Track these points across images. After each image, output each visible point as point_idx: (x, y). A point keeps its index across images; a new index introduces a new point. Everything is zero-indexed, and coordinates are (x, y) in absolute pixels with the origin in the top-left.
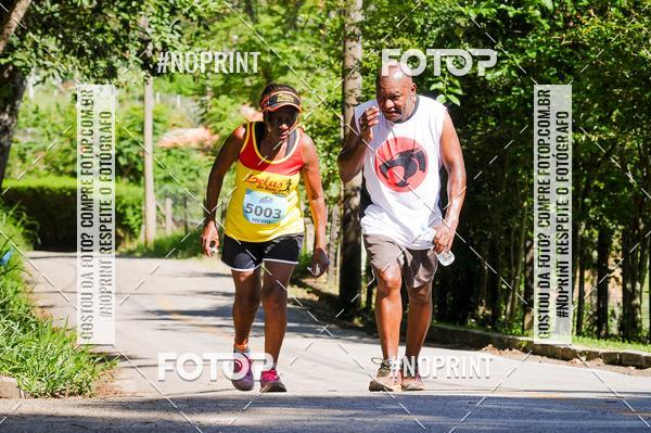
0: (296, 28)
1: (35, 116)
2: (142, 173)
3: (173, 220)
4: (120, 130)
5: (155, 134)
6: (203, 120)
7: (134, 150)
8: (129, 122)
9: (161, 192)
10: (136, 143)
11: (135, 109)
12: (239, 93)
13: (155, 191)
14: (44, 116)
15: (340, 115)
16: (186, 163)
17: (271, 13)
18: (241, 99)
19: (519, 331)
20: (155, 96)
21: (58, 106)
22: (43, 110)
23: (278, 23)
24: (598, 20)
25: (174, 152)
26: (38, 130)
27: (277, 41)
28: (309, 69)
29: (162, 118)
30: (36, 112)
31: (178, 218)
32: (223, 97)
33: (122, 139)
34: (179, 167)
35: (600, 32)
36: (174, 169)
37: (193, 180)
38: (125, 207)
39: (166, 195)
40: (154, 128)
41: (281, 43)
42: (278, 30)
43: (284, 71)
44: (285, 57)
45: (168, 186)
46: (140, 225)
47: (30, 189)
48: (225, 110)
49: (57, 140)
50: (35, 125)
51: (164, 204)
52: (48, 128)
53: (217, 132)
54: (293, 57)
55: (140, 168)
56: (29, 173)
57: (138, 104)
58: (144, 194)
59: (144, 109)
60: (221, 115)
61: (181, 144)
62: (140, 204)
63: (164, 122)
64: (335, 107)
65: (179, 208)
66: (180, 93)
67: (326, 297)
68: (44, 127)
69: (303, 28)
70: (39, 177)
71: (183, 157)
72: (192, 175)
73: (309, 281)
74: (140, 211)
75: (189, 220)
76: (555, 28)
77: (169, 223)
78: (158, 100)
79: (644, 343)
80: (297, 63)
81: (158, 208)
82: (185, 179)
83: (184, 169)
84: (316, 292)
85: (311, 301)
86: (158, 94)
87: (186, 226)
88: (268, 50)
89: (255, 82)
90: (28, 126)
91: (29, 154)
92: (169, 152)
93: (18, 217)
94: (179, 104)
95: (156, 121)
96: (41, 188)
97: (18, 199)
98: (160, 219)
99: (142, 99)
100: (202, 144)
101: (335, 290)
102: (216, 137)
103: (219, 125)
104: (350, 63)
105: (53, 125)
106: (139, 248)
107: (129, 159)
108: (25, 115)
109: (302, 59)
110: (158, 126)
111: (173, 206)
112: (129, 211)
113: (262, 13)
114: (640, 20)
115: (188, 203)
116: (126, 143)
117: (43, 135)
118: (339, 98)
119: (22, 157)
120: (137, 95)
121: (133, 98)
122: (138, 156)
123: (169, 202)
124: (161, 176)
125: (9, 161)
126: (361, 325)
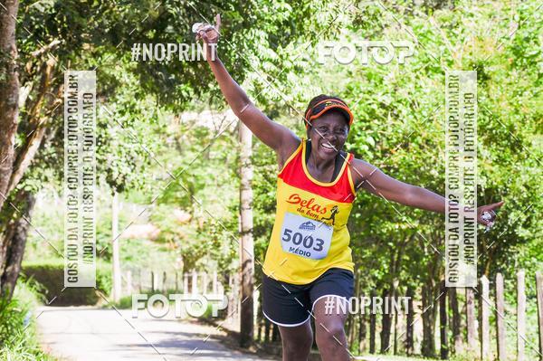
0: (209, 159)
1: (43, 219)
2: (111, 255)
3: (133, 285)
4: (97, 228)
5: (120, 229)
6: (150, 220)
7: (107, 240)
8: (103, 222)
9: (124, 267)
10: (108, 236)
11: (106, 214)
12: (173, 202)
13: (120, 266)
14: (48, 219)
15: (238, 215)
16: (139, 247)
17: (193, 150)
18: (174, 205)
19: (357, 352)
20: (119, 205)
21: (57, 212)
22: (47, 215)
23: (198, 157)
24: (403, 151)
25: (131, 241)
26: (45, 228)
27: (197, 168)
28: (219, 185)
29: (124, 219)
30: (43, 217)
31: (135, 284)
32: (162, 205)
33: (98, 233)
34: (135, 250)
35: (404, 158)
36: (132, 251)
37: (144, 258)
38: (100, 277)
39: (128, 268)
40: (119, 225)
41: (200, 169)
42: (198, 161)
43: (202, 187)
44: (203, 178)
45: (128, 263)
46: (111, 289)
47: (40, 267)
48: (164, 213)
49: (57, 234)
50: (43, 225)
51: (126, 275)
52: (51, 227)
53: (159, 227)
54: (208, 178)
55: (110, 251)
56: (39, 256)
57: (108, 210)
58: (113, 269)
59: (112, 213)
60: (161, 217)
61: (136, 236)
62: (110, 275)
63: (125, 222)
64: (235, 210)
65: (135, 276)
66: (135, 202)
67: (232, 334)
68: (48, 226)
69: (214, 160)
70: (45, 258)
71: (138, 244)
72: (145, 255)
73: (220, 323)
74: (110, 280)
75: (142, 285)
76: (376, 157)
77: (129, 287)
78: (121, 207)
79: (437, 359)
80: (210, 182)
81: (122, 278)
82: (139, 258)
83: (139, 252)
84: (225, 330)
85: (222, 336)
86: (121, 203)
87: (140, 288)
88: (192, 174)
89: (183, 195)
90: (38, 226)
91: (39, 244)
92: (129, 241)
93: (31, 285)
94: (134, 210)
95: (120, 221)
96: (47, 266)
97: (33, 273)
98: (124, 285)
99: (111, 207)
100: (149, 235)
101: (237, 329)
102: (159, 231)
103: (160, 223)
104: (244, 181)
105: (55, 225)
106: (110, 304)
107: (103, 247)
108: (36, 219)
109: (214, 179)
110: (122, 224)
111: (133, 275)
112: (104, 280)
113: (188, 150)
114: (431, 151)
115: (141, 274)
116: (100, 236)
117: (47, 232)
118: (238, 204)
119: (35, 246)
120: (108, 205)
121: (106, 206)
122: (109, 244)
123: (129, 273)
124: (124, 256)
125: (26, 249)
126: (255, 351)
